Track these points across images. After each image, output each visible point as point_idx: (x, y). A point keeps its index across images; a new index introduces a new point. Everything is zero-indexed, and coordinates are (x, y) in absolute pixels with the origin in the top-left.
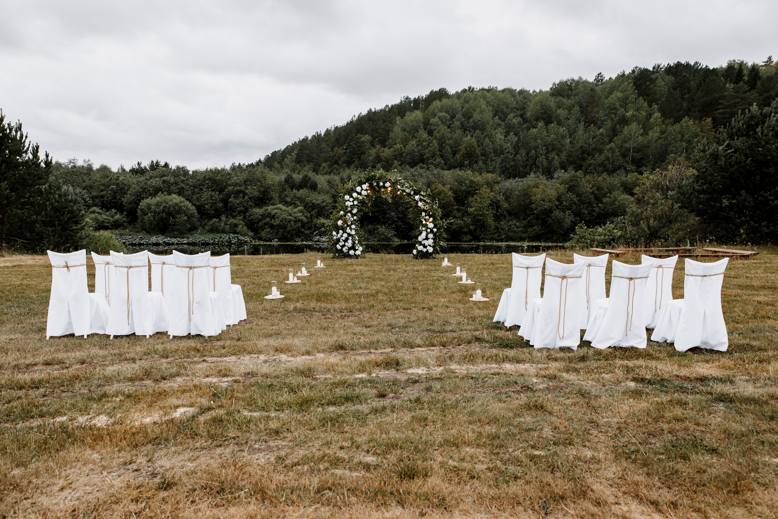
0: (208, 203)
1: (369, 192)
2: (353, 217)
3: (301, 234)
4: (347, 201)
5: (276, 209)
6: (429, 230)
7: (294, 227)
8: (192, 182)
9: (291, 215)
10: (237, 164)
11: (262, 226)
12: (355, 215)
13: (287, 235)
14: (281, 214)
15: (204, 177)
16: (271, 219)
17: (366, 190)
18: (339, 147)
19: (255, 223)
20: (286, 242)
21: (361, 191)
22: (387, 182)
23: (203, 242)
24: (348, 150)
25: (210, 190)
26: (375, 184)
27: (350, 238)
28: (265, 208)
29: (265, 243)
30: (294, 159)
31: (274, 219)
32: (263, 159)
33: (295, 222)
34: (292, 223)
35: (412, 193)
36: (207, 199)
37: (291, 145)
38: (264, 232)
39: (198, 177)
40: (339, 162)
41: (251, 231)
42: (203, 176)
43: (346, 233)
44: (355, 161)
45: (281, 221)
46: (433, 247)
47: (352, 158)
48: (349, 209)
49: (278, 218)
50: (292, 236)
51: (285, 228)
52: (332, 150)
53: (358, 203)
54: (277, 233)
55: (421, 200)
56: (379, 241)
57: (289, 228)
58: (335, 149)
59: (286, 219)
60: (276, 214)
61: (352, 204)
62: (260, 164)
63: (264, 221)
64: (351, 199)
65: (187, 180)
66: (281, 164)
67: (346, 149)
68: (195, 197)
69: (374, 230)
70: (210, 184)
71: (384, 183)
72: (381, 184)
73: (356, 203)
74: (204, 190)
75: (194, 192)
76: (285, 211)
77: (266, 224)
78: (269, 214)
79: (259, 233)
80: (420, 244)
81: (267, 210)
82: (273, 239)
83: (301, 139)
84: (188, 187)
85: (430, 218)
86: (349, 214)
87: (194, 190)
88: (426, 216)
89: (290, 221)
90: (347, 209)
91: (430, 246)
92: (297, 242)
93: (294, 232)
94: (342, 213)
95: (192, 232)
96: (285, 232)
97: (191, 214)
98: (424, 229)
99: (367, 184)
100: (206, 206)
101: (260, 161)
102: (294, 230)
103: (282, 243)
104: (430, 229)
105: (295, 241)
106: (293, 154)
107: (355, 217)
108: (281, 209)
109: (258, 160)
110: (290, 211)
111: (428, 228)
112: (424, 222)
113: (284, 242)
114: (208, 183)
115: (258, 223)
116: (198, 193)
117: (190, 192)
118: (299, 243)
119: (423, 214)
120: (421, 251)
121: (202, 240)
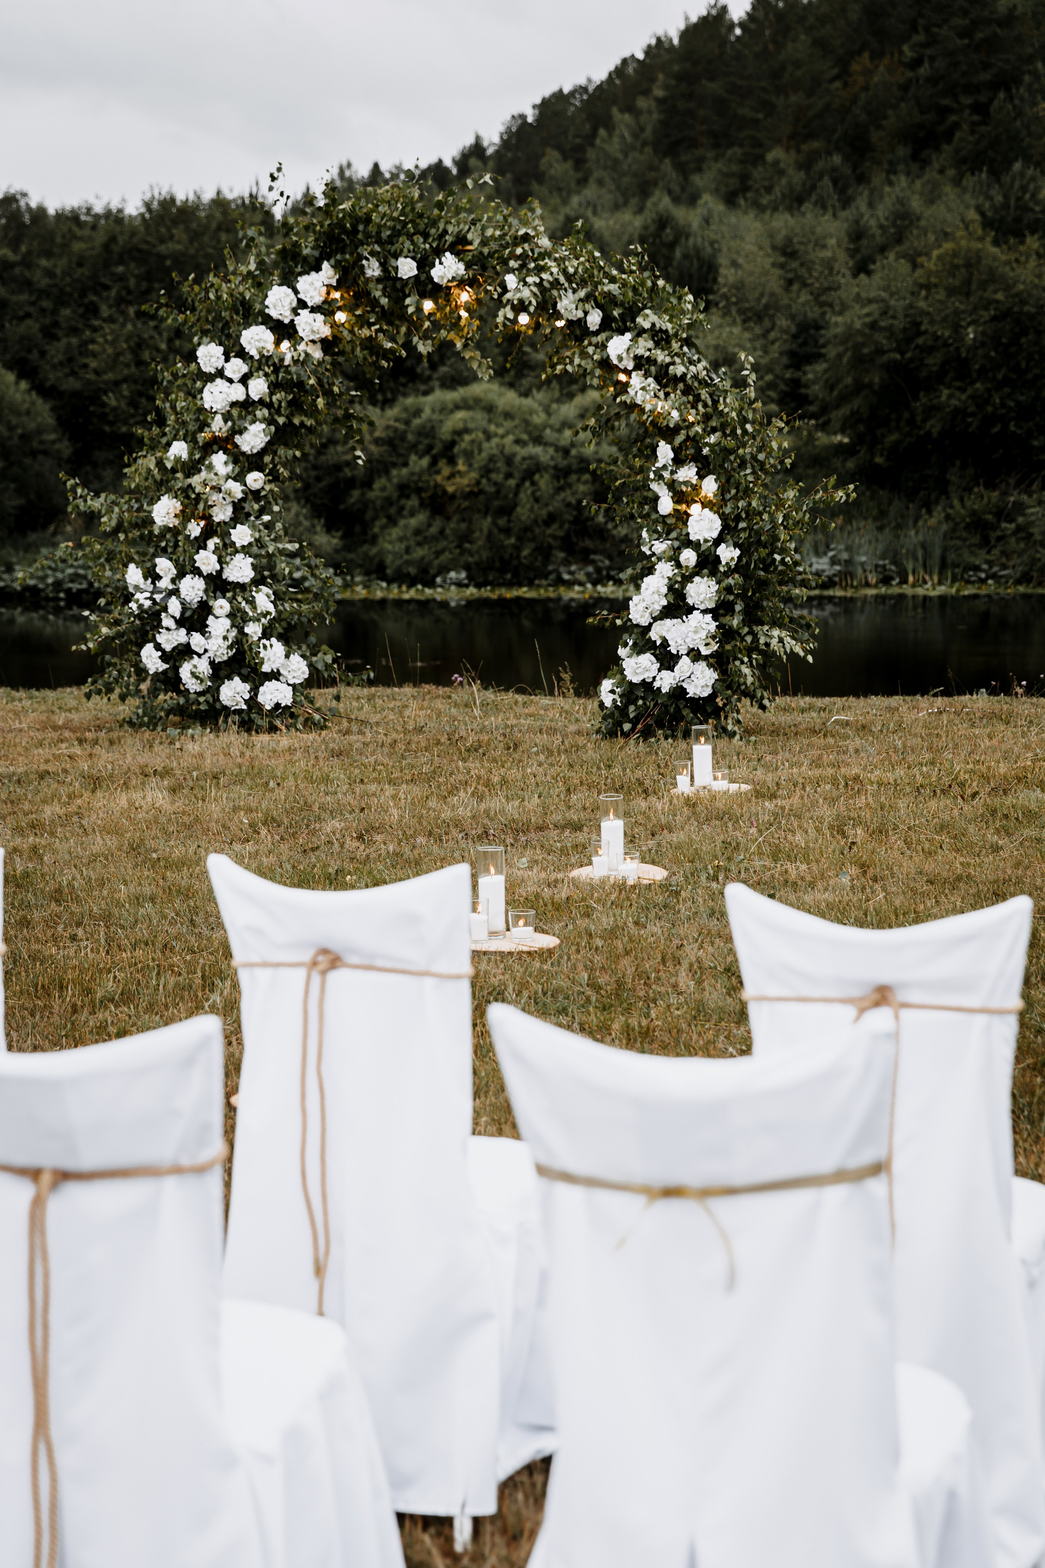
0: (117, 383)
1: (341, 317)
2: (239, 478)
3: (588, 543)
4: (210, 378)
5: (463, 405)
6: (689, 557)
7: (556, 505)
8: (50, 273)
9: (538, 440)
10: (362, 171)
11: (389, 502)
12: (253, 462)
13: (518, 548)
14: (488, 436)
15: (106, 247)
16: (434, 462)
17: (326, 309)
18: (876, 56)
19: (351, 483)
20: (510, 585)
21: (295, 311)
22: (439, 252)
23: (75, 586)
24: (924, 70)
25: (131, 311)
26: (373, 269)
27: (221, 606)
28: (410, 401)
29: (394, 592)
30: (648, 133)
31: (452, 461)
32: (492, 138)
33: (561, 474)
34: (544, 481)
35: (594, 319)
36: (114, 362)
37: (640, 56)
38: (395, 532)
39: (77, 247)
40: (875, 136)
41: (329, 529)
42: (100, 238)
43: (197, 572)
44: (956, 125)
45: (486, 471)
46: (719, 661)
47: (944, 111)
48: (218, 426)
49: (468, 455)
50: (543, 551)
51: (508, 510)
52: (844, 74)
53: (274, 387)
54: (464, 538)
55: (641, 363)
56: (1025, 579)
57: (524, 512)
58: (855, 67)
59: (509, 460)
60: (459, 433)
61: (237, 393)
62: (473, 162)
63: (399, 474)
64: (236, 367)
65: (27, 263)
66: (579, 163)
67: (916, 63)
68: (57, 350)
69: (1002, 513)
70: (132, 282)
71: (425, 264)
72: (407, 268)
73: (259, 387)
74: (105, 311)
75: (56, 324)
76: (508, 415)
77: (404, 489)
78: (429, 432)
79: (374, 540)
80: (644, 644)
81: (418, 412)
82: (443, 570)
83: (694, 19)
84: (24, 297)
85: (701, 476)
86: (219, 460)
87: (55, 312)
88: (679, 461)
89: (533, 469)
90: (204, 425)
91: (695, 655)
92: (569, 584)
93: (553, 529)
94: (179, 449)
95: (33, 537)
96: (507, 531)
97: (25, 438)
98: (660, 547)
99: (327, 273)
100: (111, 400)
101: (477, 150)
102: (551, 519)
103: (486, 592)
104: (695, 546)
105: (560, 581)
106: (642, 103)
107: (255, 479)
108: (490, 409)
109: (470, 141)
110: (539, 418)
111: (688, 543)
112: (666, 505)
113: (495, 585)
114: (122, 278)
115: (368, 484)
116: (74, 331)
117: (32, 327)
118: (575, 594)
119: (665, 452)
120: (647, 686)
121: (75, 578)
